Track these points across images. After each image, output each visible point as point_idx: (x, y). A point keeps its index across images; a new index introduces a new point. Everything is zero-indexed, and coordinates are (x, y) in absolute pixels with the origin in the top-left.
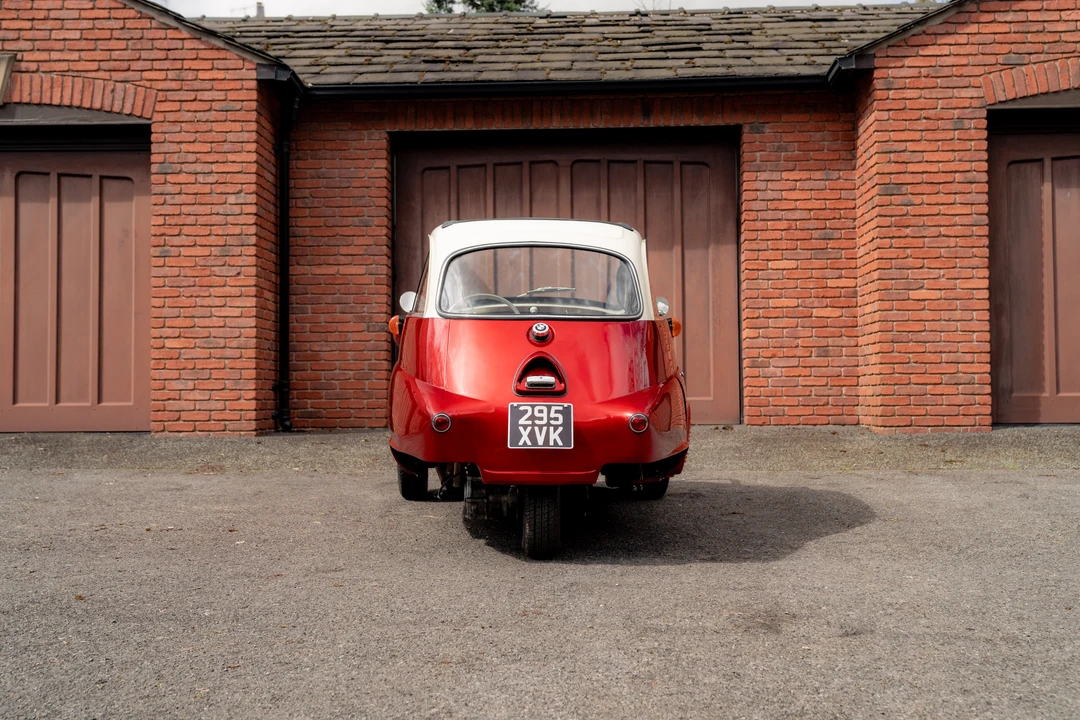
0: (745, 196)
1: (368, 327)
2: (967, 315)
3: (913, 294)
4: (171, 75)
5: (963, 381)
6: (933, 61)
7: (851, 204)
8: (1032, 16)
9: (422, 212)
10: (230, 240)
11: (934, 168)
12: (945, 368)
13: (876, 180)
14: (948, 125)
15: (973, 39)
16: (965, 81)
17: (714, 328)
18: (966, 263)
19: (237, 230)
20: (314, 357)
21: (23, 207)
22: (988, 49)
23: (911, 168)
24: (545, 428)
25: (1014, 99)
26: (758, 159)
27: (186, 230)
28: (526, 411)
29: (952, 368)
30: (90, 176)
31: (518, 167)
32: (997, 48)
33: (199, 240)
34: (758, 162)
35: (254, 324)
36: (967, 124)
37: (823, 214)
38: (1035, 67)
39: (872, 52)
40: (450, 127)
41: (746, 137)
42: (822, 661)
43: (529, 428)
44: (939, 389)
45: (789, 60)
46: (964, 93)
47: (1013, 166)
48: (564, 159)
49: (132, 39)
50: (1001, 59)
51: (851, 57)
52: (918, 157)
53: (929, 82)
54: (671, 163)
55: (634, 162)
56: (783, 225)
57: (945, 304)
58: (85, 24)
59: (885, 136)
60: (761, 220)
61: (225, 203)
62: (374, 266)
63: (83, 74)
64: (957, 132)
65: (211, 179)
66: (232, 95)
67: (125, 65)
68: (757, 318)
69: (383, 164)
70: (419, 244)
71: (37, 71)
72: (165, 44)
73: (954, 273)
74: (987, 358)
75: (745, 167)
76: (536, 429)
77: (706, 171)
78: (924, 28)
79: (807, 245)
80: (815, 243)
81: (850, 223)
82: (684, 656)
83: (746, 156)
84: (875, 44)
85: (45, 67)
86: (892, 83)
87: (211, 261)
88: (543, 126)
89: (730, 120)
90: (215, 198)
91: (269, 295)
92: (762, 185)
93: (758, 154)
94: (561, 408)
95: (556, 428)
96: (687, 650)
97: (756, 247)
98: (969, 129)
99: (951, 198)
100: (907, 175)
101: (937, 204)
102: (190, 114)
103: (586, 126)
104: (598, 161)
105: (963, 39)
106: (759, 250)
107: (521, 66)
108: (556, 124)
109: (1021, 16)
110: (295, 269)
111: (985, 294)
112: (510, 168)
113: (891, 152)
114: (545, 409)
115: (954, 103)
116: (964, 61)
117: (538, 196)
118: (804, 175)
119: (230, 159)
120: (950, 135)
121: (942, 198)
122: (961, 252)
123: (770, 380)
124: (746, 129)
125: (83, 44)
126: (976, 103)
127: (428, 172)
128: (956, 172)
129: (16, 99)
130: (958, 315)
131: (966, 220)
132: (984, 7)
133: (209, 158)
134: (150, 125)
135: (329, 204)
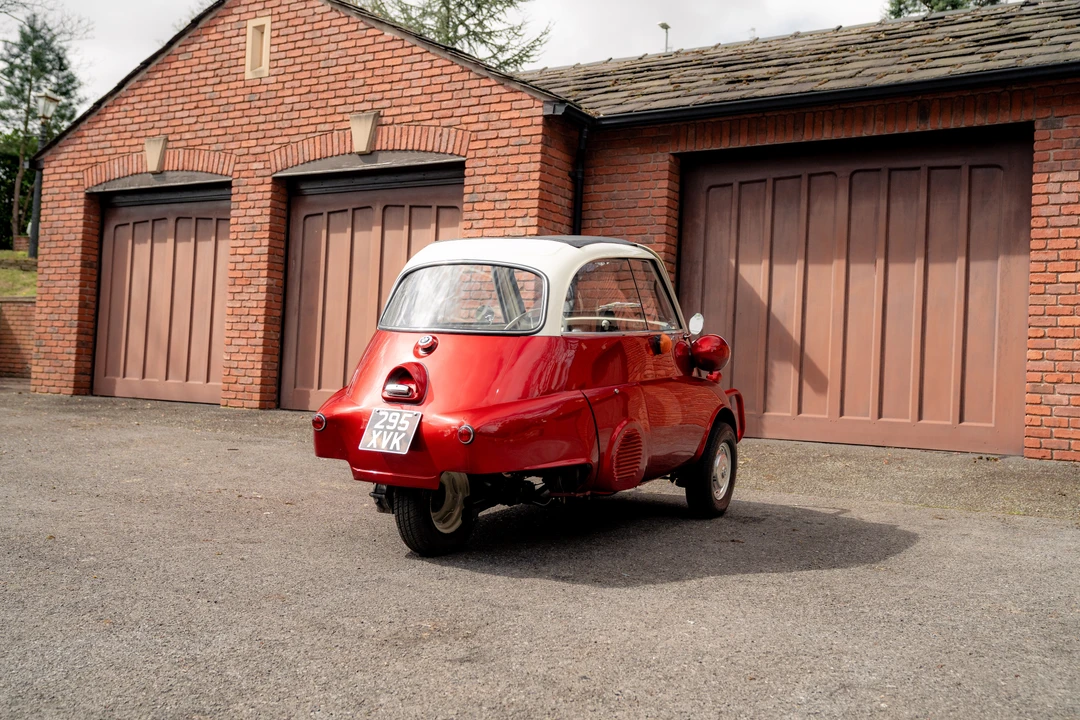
0: (1035, 200)
4: (482, 117)
17: (999, 347)
21: (387, 233)
24: (392, 433)
26: (1052, 158)
28: (384, 416)
30: (430, 207)
31: (797, 180)
34: (1051, 161)
40: (725, 145)
41: (1039, 134)
43: (380, 432)
48: (843, 170)
49: (456, 90)
54: (958, 167)
55: (918, 168)
58: (425, 82)
60: (1052, 227)
61: (514, 226)
63: (422, 123)
65: (505, 205)
66: (524, 131)
67: (449, 113)
68: (1041, 337)
69: (665, 184)
70: (701, 260)
71: (392, 123)
72: (478, 92)
75: (1036, 168)
76: (385, 433)
77: (1000, 174)
83: (1036, 156)
85: (398, 120)
88: (816, 138)
89: (1022, 116)
90: (508, 222)
92: (1055, 188)
93: (1052, 152)
94: (410, 416)
95: (400, 433)
97: (1044, 257)
102: (493, 150)
103: (859, 134)
104: (878, 170)
106: (1047, 261)
108: (827, 135)
112: (789, 182)
114: (398, 415)
117: (815, 208)
119: (520, 188)
123: (1054, 408)
124: (1038, 126)
125: (423, 99)
127: (713, 190)
129: (378, 148)
133: (506, 187)
134: (464, 162)
135: (618, 224)
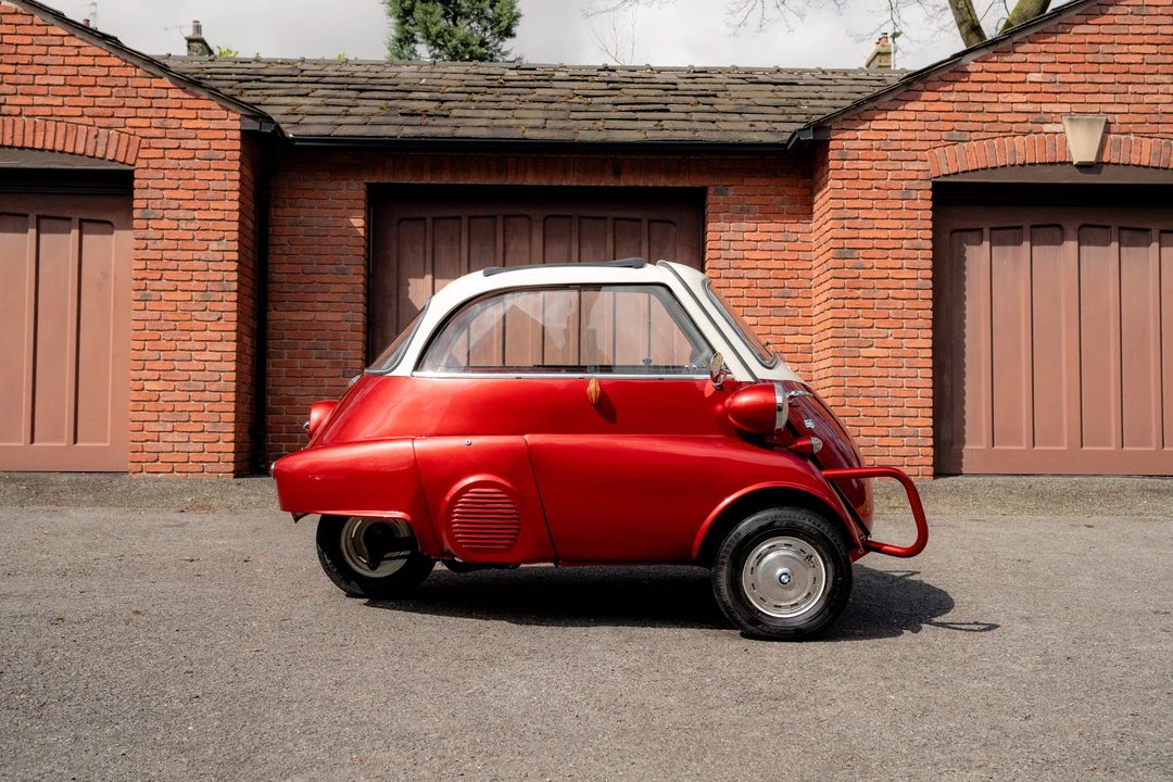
0: (709, 255)
1: (344, 373)
2: (912, 372)
3: (863, 352)
4: (155, 122)
5: (907, 434)
6: (883, 135)
7: (808, 265)
8: (972, 97)
9: (398, 262)
10: (211, 286)
11: (883, 234)
12: (891, 421)
13: (831, 244)
14: (897, 195)
15: (920, 116)
16: (912, 155)
18: (912, 323)
19: (219, 276)
20: (290, 401)
22: (934, 126)
23: (862, 234)
25: (957, 173)
26: (722, 220)
27: (167, 275)
29: (898, 422)
31: (491, 220)
32: (941, 125)
33: (181, 285)
34: (722, 223)
35: (234, 369)
36: (913, 194)
37: (781, 274)
38: (975, 144)
39: (829, 124)
40: (427, 180)
41: (711, 198)
42: (775, 659)
44: (886, 441)
45: (751, 126)
46: (912, 166)
47: (956, 234)
48: (537, 214)
49: (116, 86)
50: (945, 135)
51: (809, 128)
52: (869, 224)
53: (881, 155)
54: (639, 220)
55: (605, 218)
56: (745, 283)
57: (892, 362)
58: (69, 71)
59: (839, 204)
60: (724, 278)
61: (207, 249)
62: (350, 313)
63: (66, 119)
64: (904, 202)
65: (193, 225)
66: (215, 145)
67: (109, 112)
69: (361, 214)
70: (394, 293)
71: (20, 115)
72: (150, 93)
73: (900, 333)
74: (930, 412)
75: (709, 227)
77: (673, 228)
78: (876, 104)
79: (766, 302)
80: (774, 301)
81: (806, 283)
82: (665, 656)
83: (711, 216)
84: (831, 118)
85: (28, 111)
86: (846, 154)
87: (192, 305)
88: (518, 182)
89: (696, 182)
90: (197, 244)
91: (247, 340)
92: (724, 245)
93: (722, 215)
96: (667, 651)
98: (916, 199)
99: (898, 263)
100: (859, 240)
101: (887, 268)
102: (173, 162)
103: (559, 183)
104: (570, 217)
105: (911, 116)
107: (496, 122)
108: (530, 181)
109: (963, 97)
110: (274, 315)
111: (929, 353)
112: (485, 221)
113: (844, 219)
115: (902, 174)
116: (911, 135)
117: (511, 247)
118: (765, 236)
119: (212, 207)
120: (898, 204)
121: (890, 263)
122: (908, 314)
124: (711, 191)
125: (67, 90)
126: (922, 175)
127: (404, 222)
128: (903, 239)
130: (904, 371)
131: (913, 284)
132: (929, 86)
133: (192, 205)
134: (133, 171)
135: (307, 252)
